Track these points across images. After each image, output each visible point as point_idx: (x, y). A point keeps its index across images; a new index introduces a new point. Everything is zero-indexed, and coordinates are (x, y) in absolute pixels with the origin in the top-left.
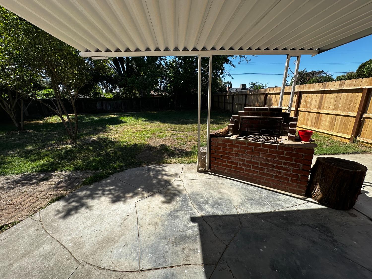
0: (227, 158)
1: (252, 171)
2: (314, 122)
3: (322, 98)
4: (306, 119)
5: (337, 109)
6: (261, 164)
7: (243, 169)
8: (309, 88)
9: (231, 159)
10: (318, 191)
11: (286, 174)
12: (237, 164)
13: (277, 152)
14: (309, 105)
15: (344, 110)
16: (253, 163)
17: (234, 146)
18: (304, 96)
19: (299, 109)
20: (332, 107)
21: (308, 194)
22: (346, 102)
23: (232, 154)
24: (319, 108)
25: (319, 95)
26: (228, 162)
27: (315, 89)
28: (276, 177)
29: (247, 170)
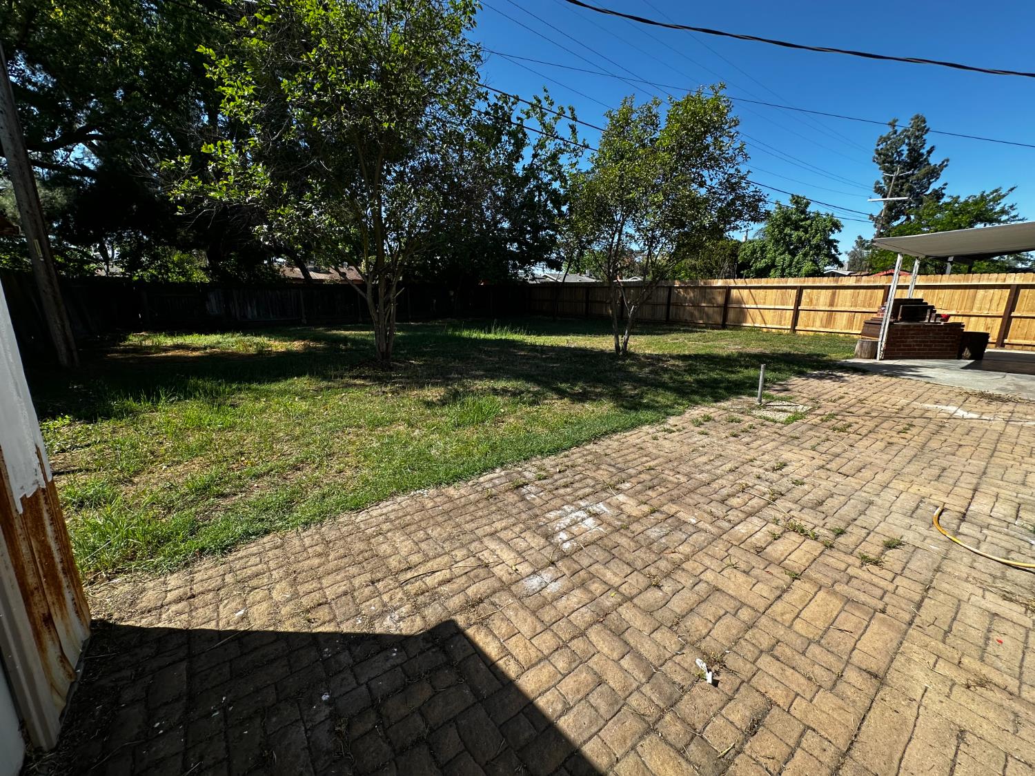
0: (903, 342)
1: (923, 350)
2: (824, 322)
3: (834, 294)
4: (811, 319)
5: (856, 306)
6: (931, 342)
7: (915, 350)
8: (814, 282)
9: (906, 342)
10: (967, 353)
11: (947, 346)
12: (910, 346)
13: (943, 330)
14: (814, 302)
15: (864, 306)
16: (924, 342)
17: (911, 330)
18: (805, 292)
19: (799, 308)
20: (848, 304)
21: (960, 357)
22: (865, 299)
23: (908, 338)
24: (832, 304)
25: (831, 291)
26: (904, 346)
27: (824, 284)
28: (940, 350)
29: (919, 350)
